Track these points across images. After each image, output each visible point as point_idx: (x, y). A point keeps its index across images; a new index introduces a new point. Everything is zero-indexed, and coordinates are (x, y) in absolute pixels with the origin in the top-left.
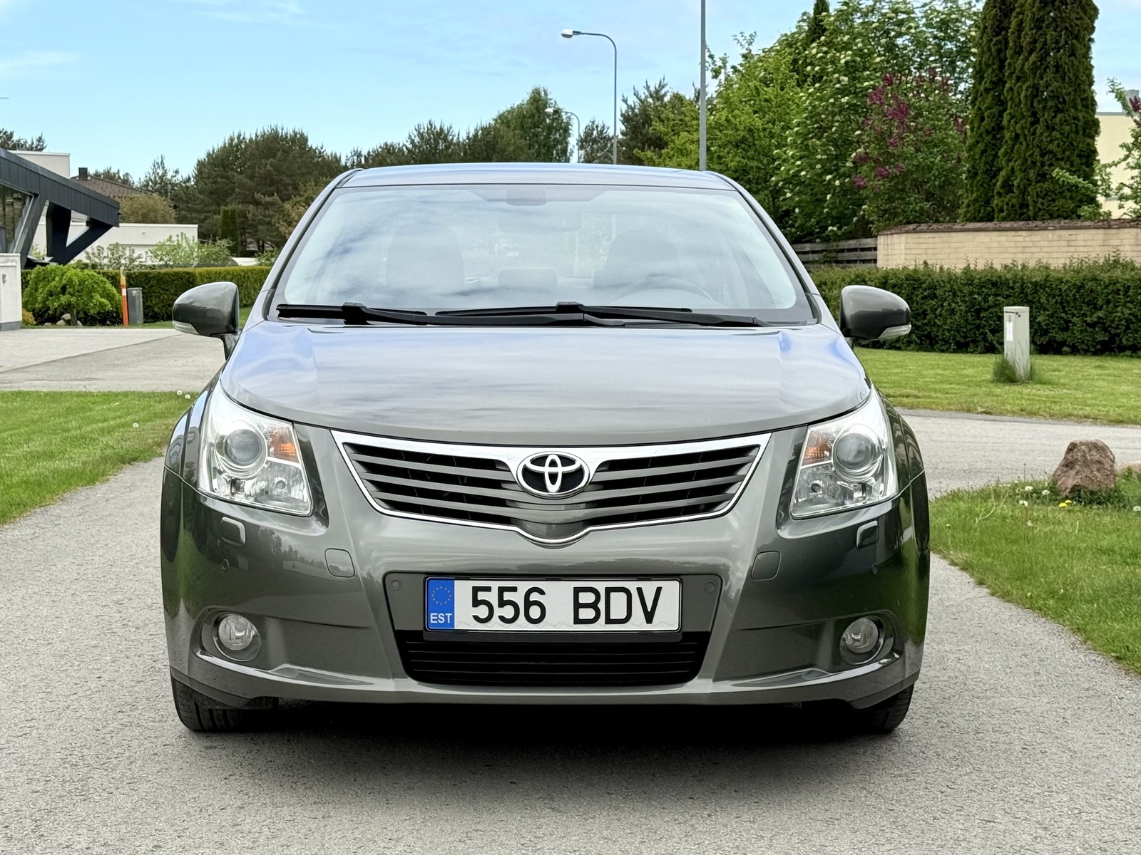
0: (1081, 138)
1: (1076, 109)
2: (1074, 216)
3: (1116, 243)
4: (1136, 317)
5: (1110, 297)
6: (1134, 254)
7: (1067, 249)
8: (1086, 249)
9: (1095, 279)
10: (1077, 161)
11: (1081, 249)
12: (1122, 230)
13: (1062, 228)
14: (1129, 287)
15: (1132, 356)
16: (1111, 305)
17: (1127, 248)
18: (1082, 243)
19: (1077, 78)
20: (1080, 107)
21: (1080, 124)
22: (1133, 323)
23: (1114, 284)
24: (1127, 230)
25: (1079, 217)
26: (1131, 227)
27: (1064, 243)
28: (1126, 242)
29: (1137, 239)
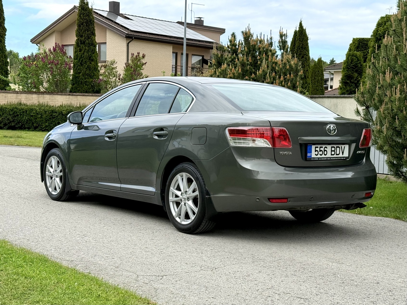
0: (4, 67)
1: (3, 58)
2: (4, 89)
3: (20, 98)
4: (29, 119)
5: (21, 113)
6: (26, 101)
7: (5, 99)
8: (11, 99)
9: (16, 108)
10: (4, 73)
11: (9, 99)
12: (21, 94)
13: (3, 93)
14: (27, 111)
15: (28, 130)
16: (22, 116)
17: (23, 99)
18: (10, 97)
19: (2, 48)
20: (4, 58)
21: (4, 62)
22: (28, 121)
23: (23, 110)
24: (23, 94)
25: (6, 90)
26: (24, 94)
27: (4, 97)
28: (23, 98)
29: (26, 97)
